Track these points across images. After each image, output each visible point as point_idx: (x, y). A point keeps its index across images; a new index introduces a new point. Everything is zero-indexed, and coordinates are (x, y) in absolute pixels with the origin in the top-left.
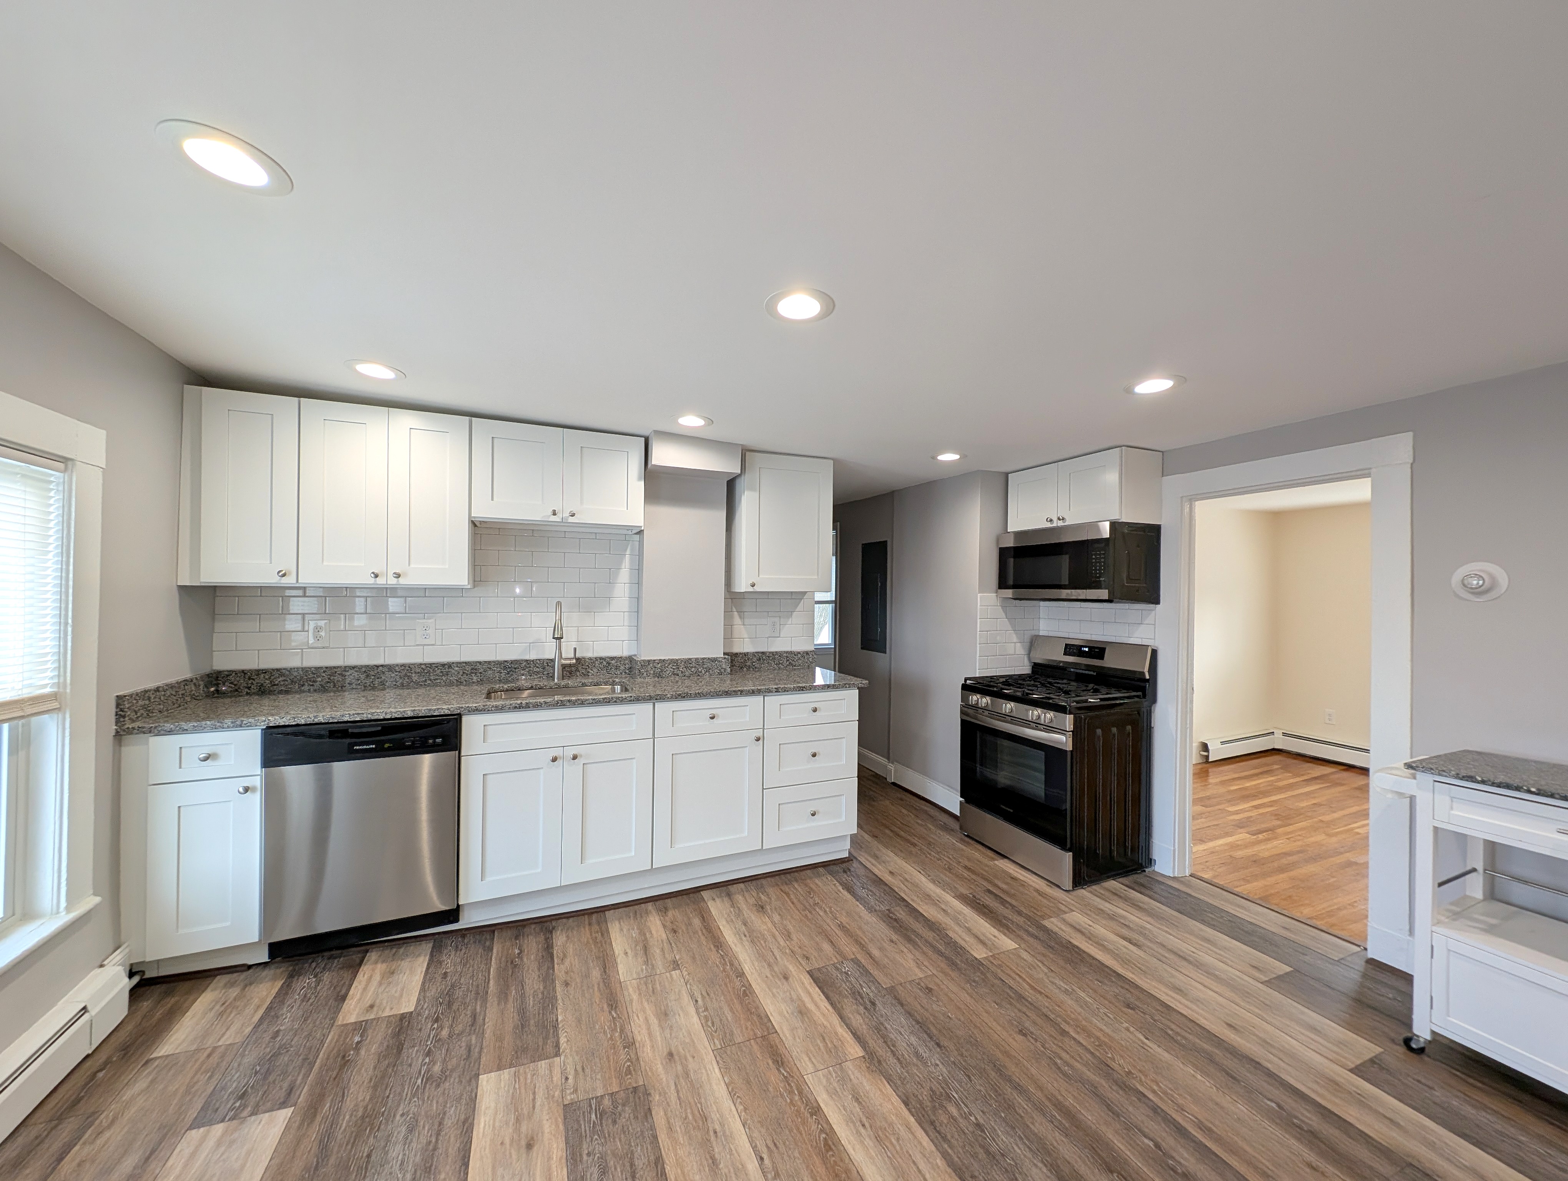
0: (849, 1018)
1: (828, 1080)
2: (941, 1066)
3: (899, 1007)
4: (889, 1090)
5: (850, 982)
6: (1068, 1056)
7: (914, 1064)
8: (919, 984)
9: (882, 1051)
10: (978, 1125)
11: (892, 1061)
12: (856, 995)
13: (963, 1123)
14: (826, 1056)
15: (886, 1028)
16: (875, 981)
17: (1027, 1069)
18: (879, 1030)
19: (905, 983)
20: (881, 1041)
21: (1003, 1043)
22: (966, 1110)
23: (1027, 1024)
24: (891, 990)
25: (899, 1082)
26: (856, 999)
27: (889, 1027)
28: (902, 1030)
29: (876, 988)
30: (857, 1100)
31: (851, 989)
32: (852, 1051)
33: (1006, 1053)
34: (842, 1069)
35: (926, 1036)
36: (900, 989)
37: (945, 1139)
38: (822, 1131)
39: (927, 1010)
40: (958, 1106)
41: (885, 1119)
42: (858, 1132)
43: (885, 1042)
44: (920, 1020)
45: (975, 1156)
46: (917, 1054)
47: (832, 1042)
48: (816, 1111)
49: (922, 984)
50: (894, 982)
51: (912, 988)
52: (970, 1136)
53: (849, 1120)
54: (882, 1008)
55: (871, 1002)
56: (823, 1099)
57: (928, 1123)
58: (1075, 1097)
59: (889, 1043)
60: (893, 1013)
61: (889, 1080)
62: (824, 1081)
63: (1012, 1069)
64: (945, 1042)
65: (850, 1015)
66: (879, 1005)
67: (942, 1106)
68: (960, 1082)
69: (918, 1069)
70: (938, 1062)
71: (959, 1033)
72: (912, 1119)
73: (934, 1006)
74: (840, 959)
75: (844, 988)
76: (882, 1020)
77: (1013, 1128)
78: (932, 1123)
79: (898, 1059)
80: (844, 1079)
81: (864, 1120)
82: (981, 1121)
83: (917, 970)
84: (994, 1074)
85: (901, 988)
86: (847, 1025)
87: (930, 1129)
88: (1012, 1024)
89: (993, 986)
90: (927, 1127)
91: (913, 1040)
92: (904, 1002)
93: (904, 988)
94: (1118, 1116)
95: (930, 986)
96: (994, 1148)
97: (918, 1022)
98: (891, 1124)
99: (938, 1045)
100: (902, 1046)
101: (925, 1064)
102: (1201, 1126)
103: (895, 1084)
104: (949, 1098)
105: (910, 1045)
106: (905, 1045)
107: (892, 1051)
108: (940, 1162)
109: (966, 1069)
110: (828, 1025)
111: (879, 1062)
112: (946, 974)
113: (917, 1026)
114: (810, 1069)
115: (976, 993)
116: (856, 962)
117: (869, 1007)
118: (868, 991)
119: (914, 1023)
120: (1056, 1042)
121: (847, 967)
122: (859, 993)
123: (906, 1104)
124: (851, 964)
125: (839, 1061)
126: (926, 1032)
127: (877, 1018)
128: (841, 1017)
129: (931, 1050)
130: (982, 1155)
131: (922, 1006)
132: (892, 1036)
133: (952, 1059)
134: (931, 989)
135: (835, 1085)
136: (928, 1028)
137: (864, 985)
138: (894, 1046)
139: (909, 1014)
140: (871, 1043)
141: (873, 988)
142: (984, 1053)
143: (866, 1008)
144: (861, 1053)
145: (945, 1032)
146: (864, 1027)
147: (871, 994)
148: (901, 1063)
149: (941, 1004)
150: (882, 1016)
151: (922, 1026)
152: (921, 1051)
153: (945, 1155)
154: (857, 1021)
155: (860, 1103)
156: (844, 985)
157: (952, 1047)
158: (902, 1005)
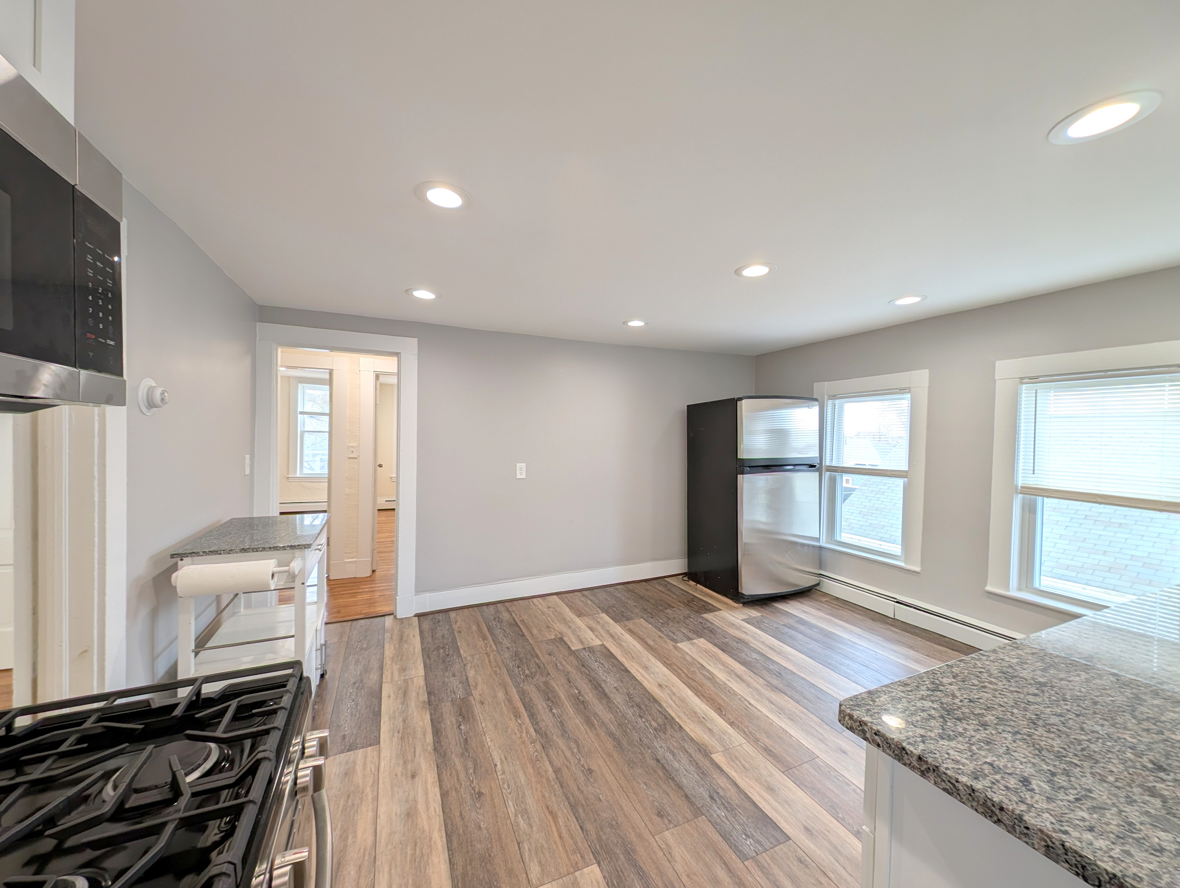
0: (730, 784)
1: (731, 740)
2: (658, 747)
3: (689, 793)
4: (692, 735)
5: (740, 824)
6: (566, 754)
7: (676, 748)
8: (670, 822)
9: (698, 757)
10: (641, 717)
11: (691, 751)
12: (728, 807)
13: (650, 718)
14: (737, 755)
15: (698, 775)
16: (714, 824)
17: (600, 746)
18: (703, 773)
19: (684, 823)
20: (701, 764)
21: (608, 763)
22: (647, 724)
23: (582, 778)
24: (698, 812)
25: (686, 738)
26: (728, 803)
27: (696, 776)
28: (685, 772)
29: (713, 816)
30: (710, 729)
31: (736, 815)
32: (720, 758)
33: (610, 755)
34: (724, 746)
35: (667, 768)
36: (689, 815)
37: (660, 712)
38: (725, 715)
39: (664, 791)
40: (651, 725)
41: (692, 721)
42: (706, 715)
43: (697, 764)
44: (670, 781)
45: (646, 706)
46: (674, 755)
47: (737, 765)
48: (732, 724)
49: (666, 821)
50: (695, 822)
51: (676, 816)
52: (647, 713)
53: (712, 720)
54: (704, 793)
55: (715, 800)
56: (730, 730)
57: (669, 720)
58: (579, 730)
59: (694, 762)
60: (693, 788)
61: (692, 739)
62: (733, 739)
63: (610, 744)
64: (653, 763)
65: (730, 787)
66: (706, 795)
67: (660, 726)
68: (647, 737)
69: (673, 746)
70: (660, 749)
71: (640, 771)
72: (677, 720)
73: (658, 795)
74: (759, 858)
75: (743, 816)
76: (702, 782)
77: (623, 716)
78: (666, 718)
79: (687, 752)
80: (721, 741)
81: (704, 720)
82: (639, 719)
83: (671, 841)
84: (624, 743)
85: (687, 816)
86: (730, 778)
87: (668, 716)
88: (595, 779)
89: (595, 820)
90: (670, 717)
91: (676, 765)
92: (684, 799)
93: (685, 817)
94: (561, 722)
95: (658, 819)
96: (636, 709)
97: (673, 779)
98: (689, 718)
99: (658, 761)
100: (685, 760)
101: (668, 748)
102: (517, 715)
103: (688, 737)
104: (655, 729)
105: (679, 761)
106: (683, 762)
107: (691, 757)
108: (664, 705)
109: (641, 745)
110: (745, 778)
111: (700, 750)
112: (640, 836)
113: (673, 775)
114: (744, 746)
115: (614, 811)
116: (743, 857)
117: (715, 794)
118: (719, 812)
119: (676, 778)
120: (568, 764)
121: (748, 846)
122: (727, 810)
123: (681, 727)
124: (746, 850)
125: (726, 750)
126: (667, 771)
127: (706, 783)
128: (736, 785)
129: (664, 757)
130: (643, 707)
131: (669, 796)
132: (693, 769)
133: (649, 751)
134: (658, 815)
135: (725, 737)
136: (664, 774)
137: (724, 819)
138: (691, 761)
139: (680, 787)
140: (708, 764)
141: (715, 815)
142: (626, 756)
143: (718, 793)
144: (713, 756)
145: (651, 771)
146: (715, 776)
147: (716, 808)
148: (685, 749)
149: (651, 798)
150: (703, 785)
151: (669, 776)
152: (671, 756)
153: (661, 706)
154: (722, 781)
155: (708, 728)
156: (744, 819)
157: (648, 759)
158: (686, 796)
